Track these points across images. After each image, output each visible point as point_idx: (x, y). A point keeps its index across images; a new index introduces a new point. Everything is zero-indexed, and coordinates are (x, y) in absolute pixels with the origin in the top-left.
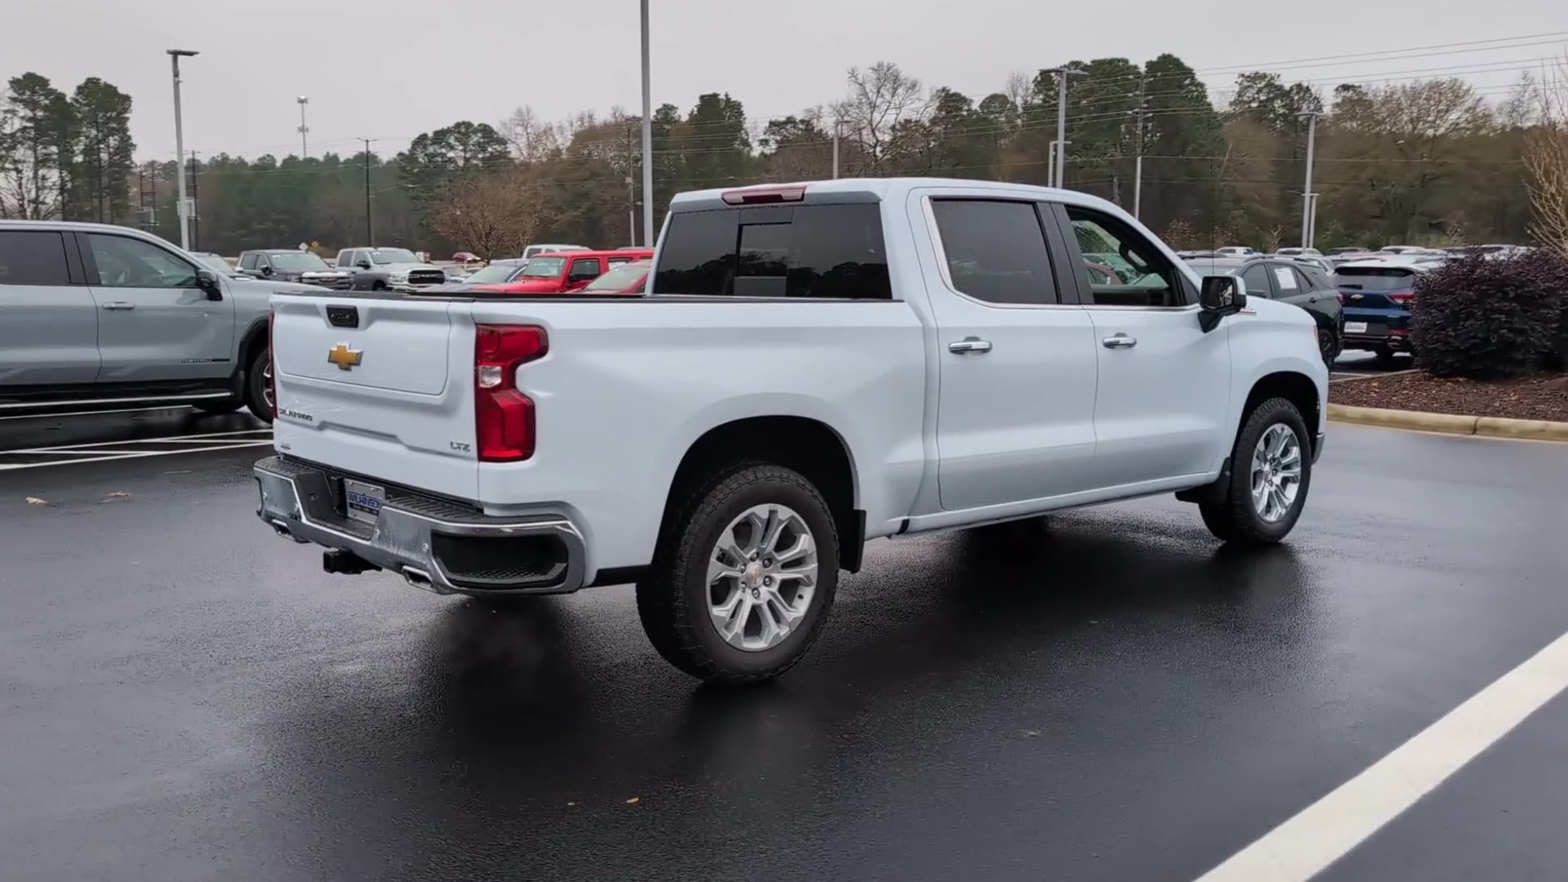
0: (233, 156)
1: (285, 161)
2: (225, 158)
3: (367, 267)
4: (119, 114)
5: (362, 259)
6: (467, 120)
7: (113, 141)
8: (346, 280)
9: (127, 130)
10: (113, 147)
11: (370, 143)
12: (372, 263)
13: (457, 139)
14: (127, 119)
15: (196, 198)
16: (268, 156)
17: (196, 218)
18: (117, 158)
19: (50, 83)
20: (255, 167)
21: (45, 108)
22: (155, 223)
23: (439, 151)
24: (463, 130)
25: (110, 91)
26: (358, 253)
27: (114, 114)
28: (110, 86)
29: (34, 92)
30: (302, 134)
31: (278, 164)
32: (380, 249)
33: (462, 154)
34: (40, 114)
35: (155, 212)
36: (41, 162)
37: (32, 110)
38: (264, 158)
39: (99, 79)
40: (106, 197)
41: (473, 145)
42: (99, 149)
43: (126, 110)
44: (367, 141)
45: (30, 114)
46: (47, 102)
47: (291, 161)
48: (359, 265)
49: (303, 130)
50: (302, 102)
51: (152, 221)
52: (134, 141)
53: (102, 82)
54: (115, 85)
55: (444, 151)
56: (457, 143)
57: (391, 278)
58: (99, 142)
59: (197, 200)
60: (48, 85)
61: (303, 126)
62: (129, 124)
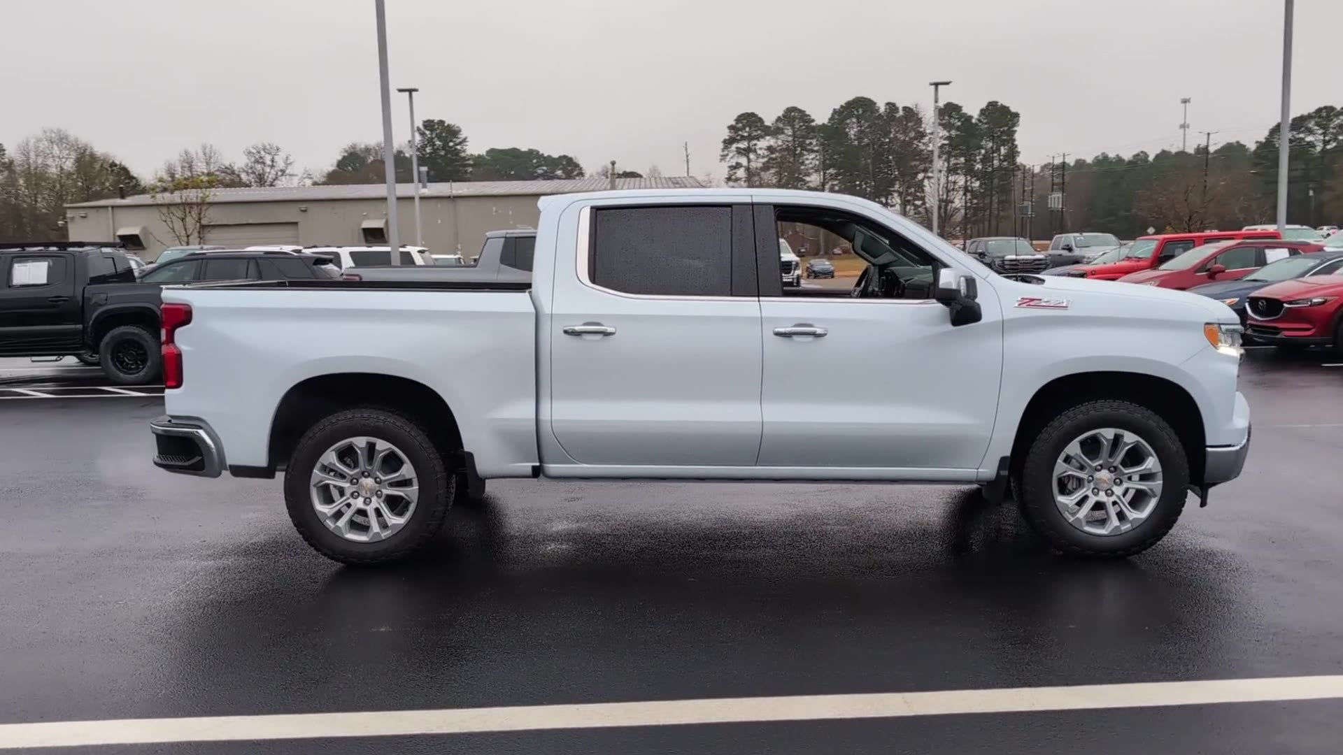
0: (1112, 155)
1: (1157, 157)
2: (1105, 157)
3: (1070, 250)
4: (1010, 128)
5: (1067, 243)
6: (1329, 104)
7: (1003, 150)
8: (1043, 262)
9: (1014, 140)
10: (1003, 155)
11: (1211, 136)
12: (1074, 247)
13: (1317, 124)
14: (1015, 131)
15: (1063, 193)
16: (1142, 152)
17: (1062, 208)
18: (1005, 163)
19: (963, 108)
20: (1130, 162)
21: (958, 129)
22: (1031, 214)
23: (1297, 136)
24: (1324, 114)
25: (1005, 110)
26: (1065, 237)
27: (1006, 128)
28: (1005, 107)
29: (950, 117)
30: (1182, 130)
31: (1151, 158)
32: (1085, 234)
33: (1322, 138)
34: (953, 133)
35: (1032, 205)
36: (952, 170)
37: (949, 131)
38: (1138, 155)
39: (997, 102)
40: (995, 195)
41: (1334, 128)
42: (993, 157)
43: (1014, 125)
44: (1209, 134)
45: (947, 134)
46: (959, 124)
47: (1164, 155)
48: (1063, 249)
49: (1184, 126)
50: (1185, 101)
51: (1030, 213)
52: (1019, 149)
53: (999, 104)
54: (1007, 105)
55: (1302, 135)
56: (1316, 128)
57: (1086, 260)
58: (993, 152)
59: (1065, 194)
60: (961, 110)
61: (1185, 123)
62: (1017, 136)
